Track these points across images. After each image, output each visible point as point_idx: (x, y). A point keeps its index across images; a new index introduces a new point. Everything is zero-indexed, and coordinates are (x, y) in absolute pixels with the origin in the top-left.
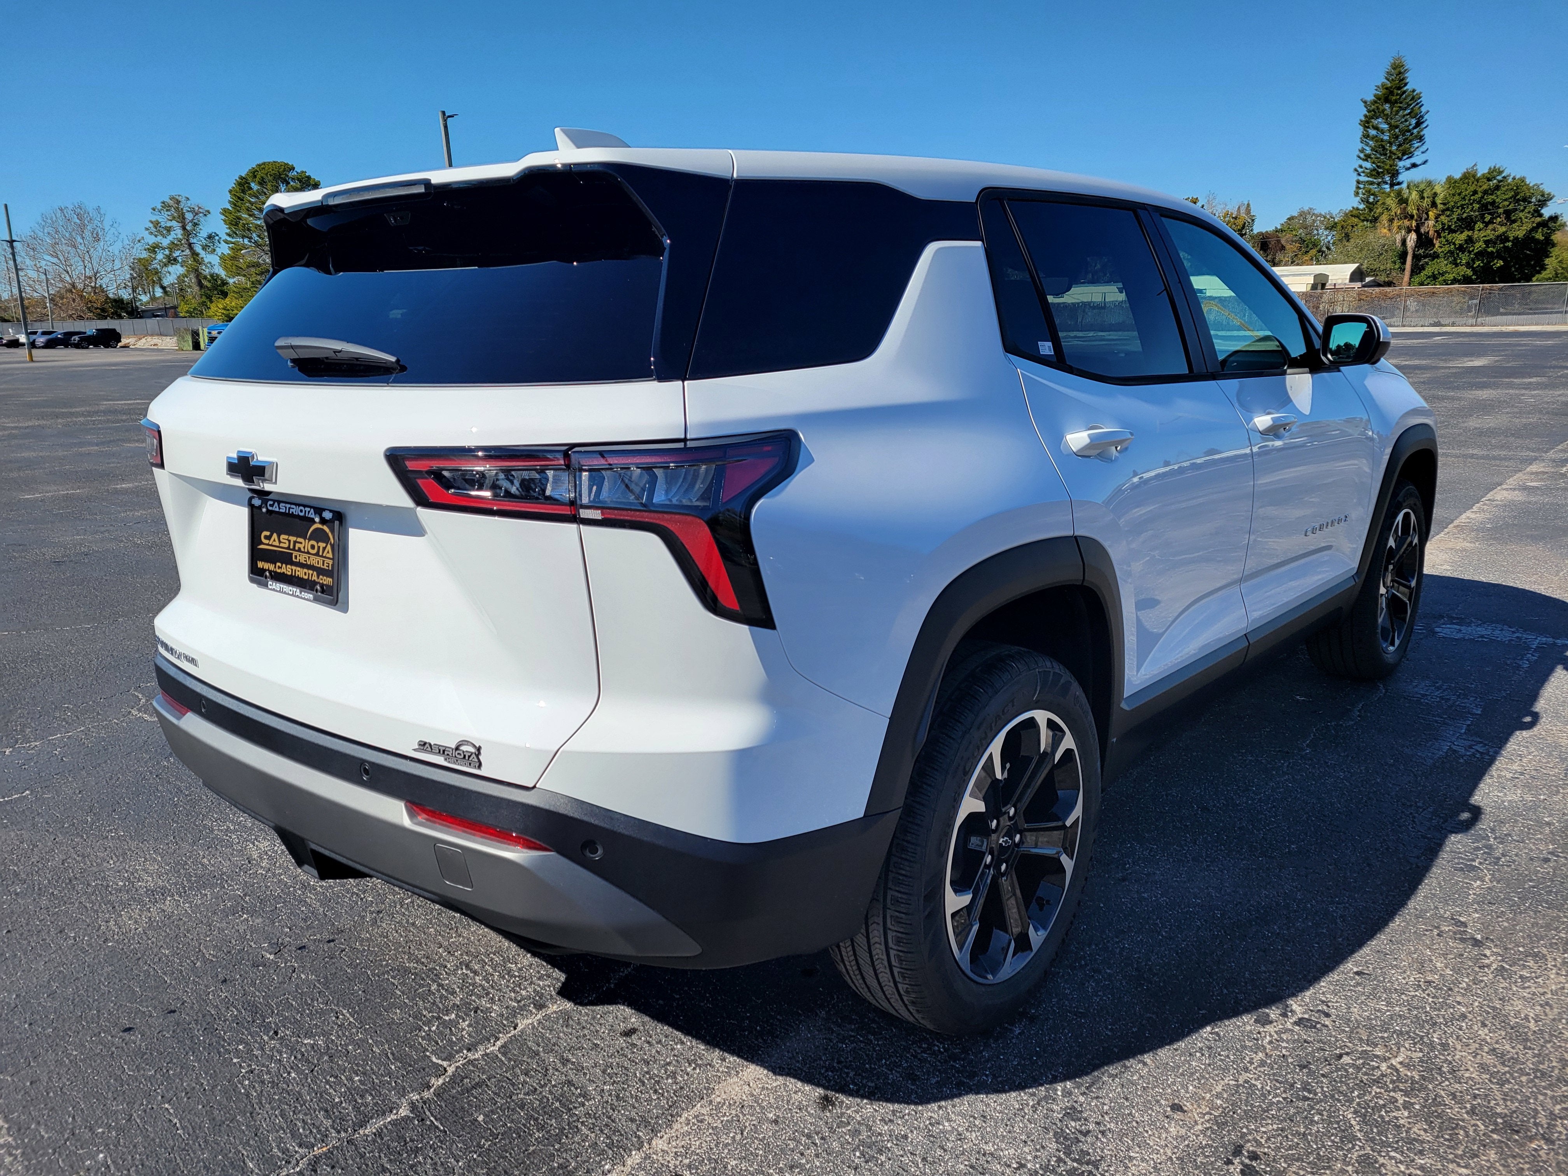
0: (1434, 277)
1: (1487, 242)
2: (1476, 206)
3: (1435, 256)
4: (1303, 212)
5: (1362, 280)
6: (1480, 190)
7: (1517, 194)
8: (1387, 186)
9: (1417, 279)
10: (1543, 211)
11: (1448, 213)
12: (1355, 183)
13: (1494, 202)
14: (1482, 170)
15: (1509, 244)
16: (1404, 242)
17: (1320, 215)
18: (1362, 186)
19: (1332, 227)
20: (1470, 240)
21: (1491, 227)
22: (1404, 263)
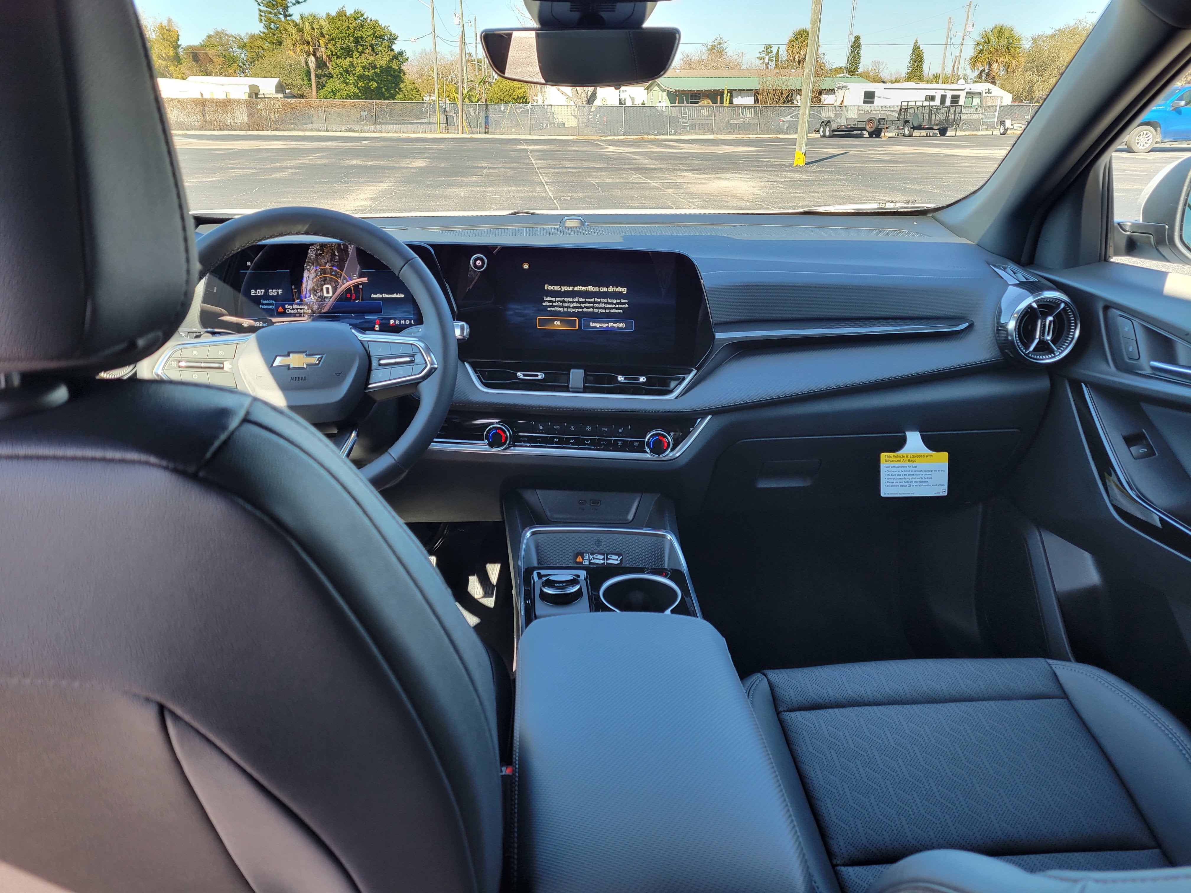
0: (333, 93)
1: (364, 67)
2: (352, 39)
3: (331, 76)
4: (218, 32)
5: (283, 92)
6: (351, 26)
7: (375, 32)
8: (282, 17)
9: (322, 93)
10: (394, 47)
11: (333, 42)
12: (258, 12)
13: (362, 38)
14: (350, 12)
15: (378, 71)
16: (307, 63)
17: (232, 36)
18: (263, 14)
19: (243, 46)
20: (352, 65)
21: (363, 55)
22: (310, 80)
